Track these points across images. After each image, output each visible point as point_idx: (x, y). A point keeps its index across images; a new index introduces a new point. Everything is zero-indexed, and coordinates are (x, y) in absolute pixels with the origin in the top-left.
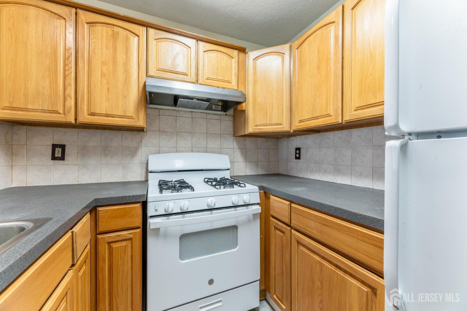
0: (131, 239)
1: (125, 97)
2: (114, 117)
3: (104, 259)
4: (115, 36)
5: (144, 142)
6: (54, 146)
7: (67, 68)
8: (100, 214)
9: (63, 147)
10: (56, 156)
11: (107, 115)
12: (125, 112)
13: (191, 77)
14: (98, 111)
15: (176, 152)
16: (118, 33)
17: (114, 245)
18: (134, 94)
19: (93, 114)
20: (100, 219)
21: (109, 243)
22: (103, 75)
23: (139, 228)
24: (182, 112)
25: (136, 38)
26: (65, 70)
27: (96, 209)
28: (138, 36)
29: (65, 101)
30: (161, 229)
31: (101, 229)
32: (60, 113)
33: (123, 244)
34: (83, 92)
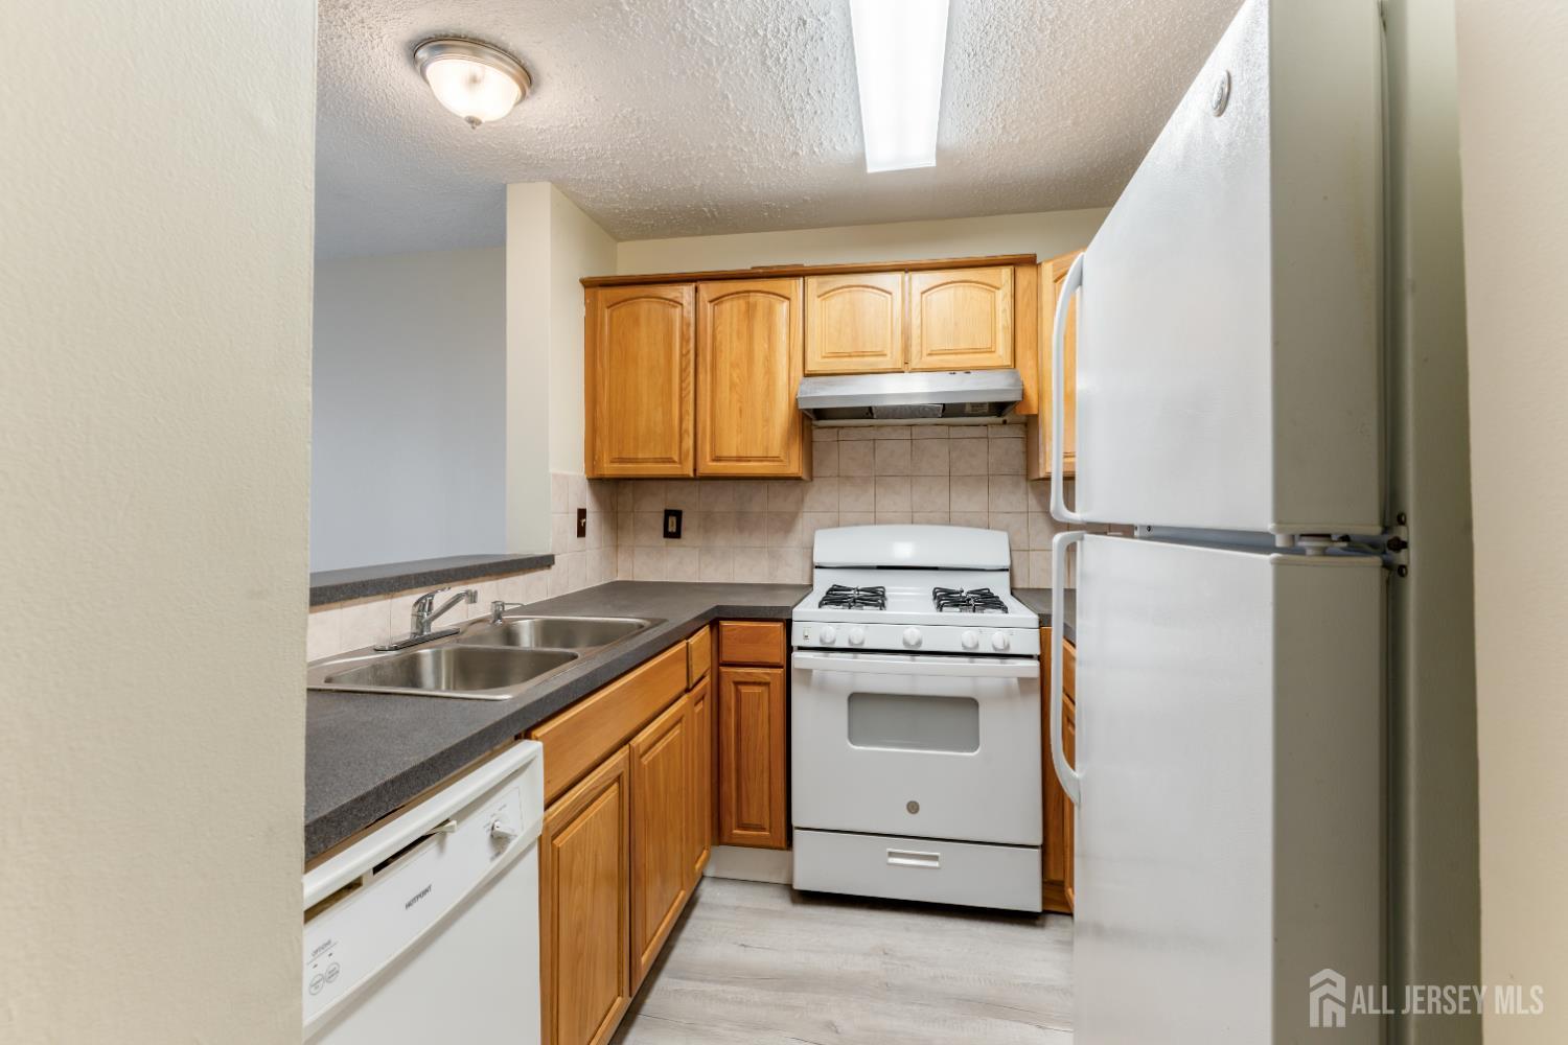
0: (767, 684)
1: (767, 421)
2: (749, 461)
3: (730, 710)
4: (750, 311)
5: (807, 499)
6: (668, 513)
7: (684, 385)
8: (725, 633)
9: (678, 514)
10: (670, 530)
11: (739, 459)
12: (767, 449)
13: (891, 357)
14: (725, 454)
15: (875, 524)
16: (755, 305)
17: (744, 689)
18: (781, 414)
19: (718, 459)
20: (725, 642)
21: (737, 683)
22: (733, 386)
23: (781, 667)
24: (889, 429)
25: (786, 303)
26: (681, 389)
27: (718, 624)
28: (788, 299)
29: (681, 442)
30: (814, 672)
31: (725, 657)
32: (674, 462)
33: (757, 689)
34: (705, 421)
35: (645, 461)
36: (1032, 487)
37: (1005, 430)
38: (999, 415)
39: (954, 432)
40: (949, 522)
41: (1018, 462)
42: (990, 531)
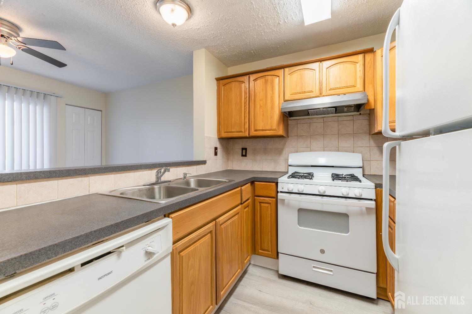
0: (270, 203)
1: (272, 117)
2: (266, 131)
3: (258, 211)
4: (266, 82)
5: (287, 144)
6: (243, 149)
7: (245, 108)
8: (256, 186)
9: (246, 149)
10: (243, 154)
11: (263, 130)
12: (272, 127)
13: (315, 93)
14: (258, 129)
15: (310, 151)
16: (268, 80)
17: (262, 205)
18: (276, 115)
19: (256, 131)
20: (256, 188)
21: (260, 203)
22: (260, 107)
23: (275, 198)
24: (315, 119)
25: (278, 78)
26: (244, 109)
27: (254, 183)
28: (279, 76)
29: (245, 125)
30: (286, 200)
31: (256, 194)
32: (243, 132)
33: (267, 205)
34: (252, 118)
35: (234, 132)
36: (372, 137)
37: (361, 116)
38: (358, 111)
39: (340, 119)
40: (338, 151)
41: (366, 128)
42: (354, 153)
